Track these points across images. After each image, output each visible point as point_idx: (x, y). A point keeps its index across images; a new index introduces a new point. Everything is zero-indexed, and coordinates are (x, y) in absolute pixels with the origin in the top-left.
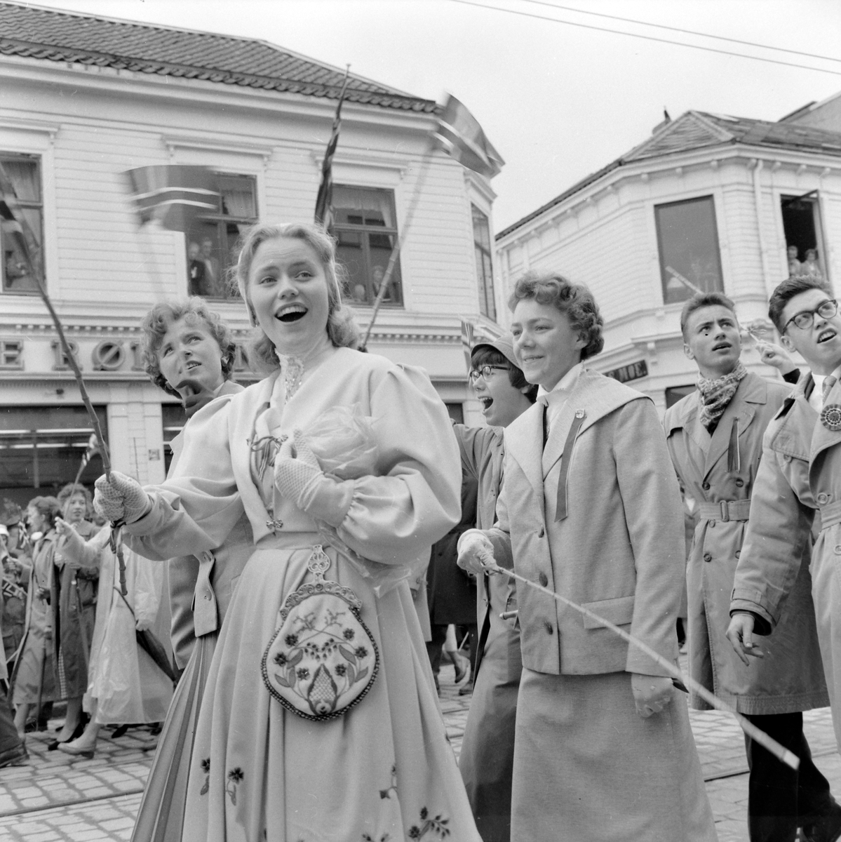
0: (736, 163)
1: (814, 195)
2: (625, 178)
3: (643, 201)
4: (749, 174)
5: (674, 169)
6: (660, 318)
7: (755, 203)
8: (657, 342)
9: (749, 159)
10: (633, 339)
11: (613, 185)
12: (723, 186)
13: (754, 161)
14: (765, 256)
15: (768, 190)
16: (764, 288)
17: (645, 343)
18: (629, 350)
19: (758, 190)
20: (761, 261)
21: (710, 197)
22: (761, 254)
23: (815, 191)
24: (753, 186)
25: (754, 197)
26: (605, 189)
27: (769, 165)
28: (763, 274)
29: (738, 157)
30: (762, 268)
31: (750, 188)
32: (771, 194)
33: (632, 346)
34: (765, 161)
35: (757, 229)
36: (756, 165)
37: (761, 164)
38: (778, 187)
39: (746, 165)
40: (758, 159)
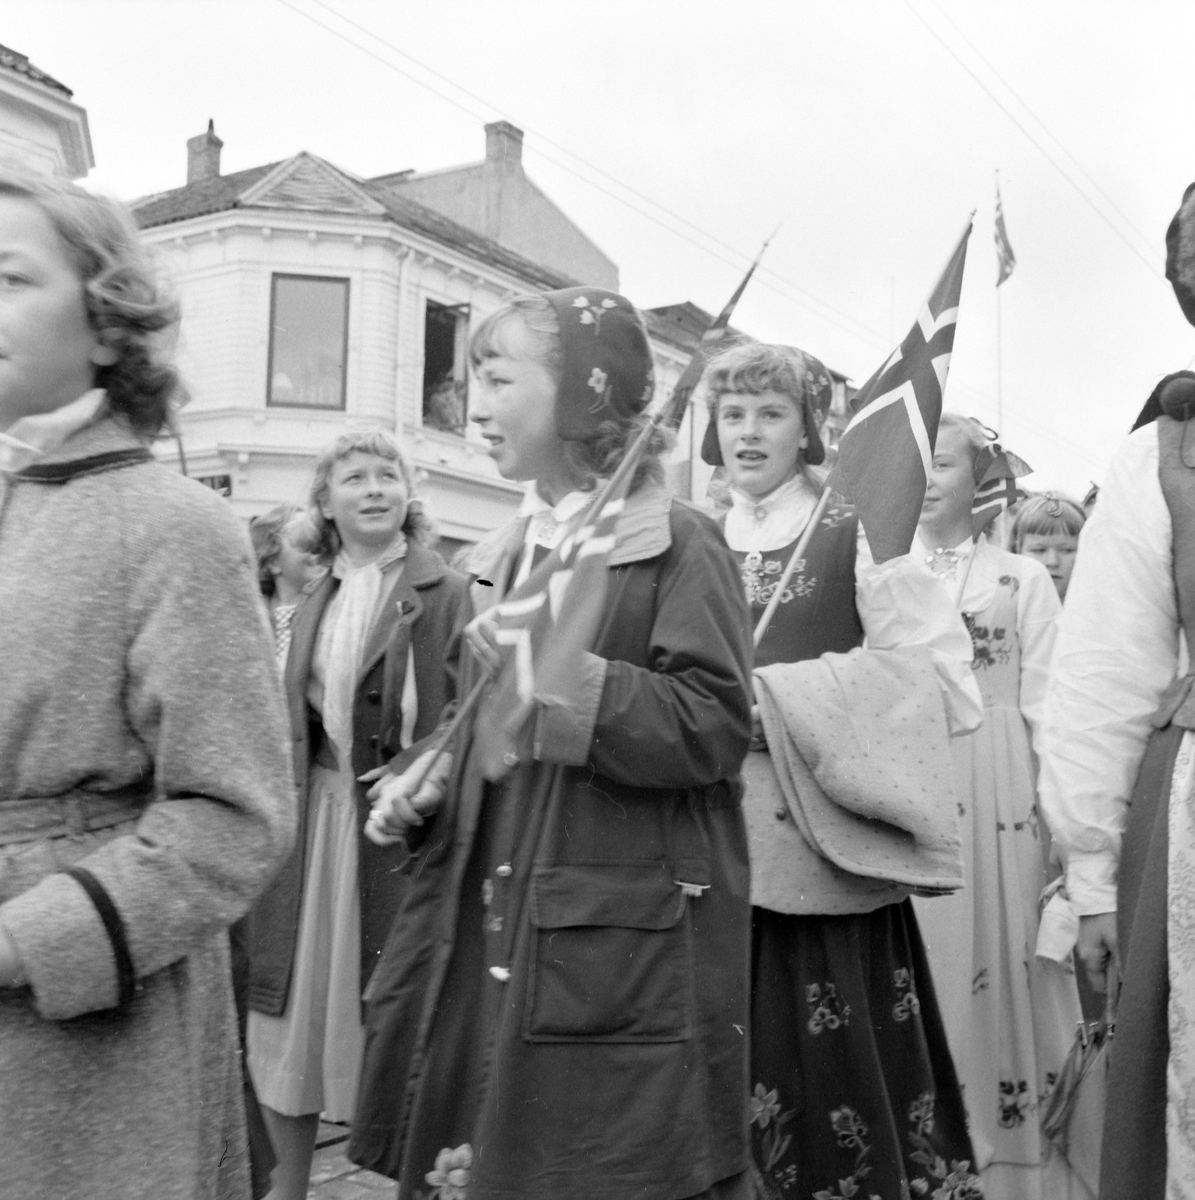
0: (385, 246)
1: (465, 310)
2: (240, 226)
3: (258, 263)
4: (397, 263)
5: (307, 232)
6: (259, 424)
7: (397, 302)
8: (252, 454)
9: (400, 244)
10: (219, 444)
11: (220, 230)
12: (364, 271)
13: (405, 249)
14: (399, 371)
15: (414, 289)
16: (393, 411)
17: (236, 453)
18: (212, 457)
19: (404, 286)
20: (395, 377)
21: (345, 281)
22: (395, 368)
23: (468, 305)
24: (399, 279)
25: (398, 294)
26: (207, 233)
27: (421, 256)
28: (394, 394)
29: (389, 240)
30: (394, 386)
31: (395, 282)
32: (417, 295)
33: (215, 453)
34: (418, 252)
35: (395, 335)
36: (406, 255)
37: (412, 255)
38: (426, 289)
39: (394, 250)
40: (409, 248)
